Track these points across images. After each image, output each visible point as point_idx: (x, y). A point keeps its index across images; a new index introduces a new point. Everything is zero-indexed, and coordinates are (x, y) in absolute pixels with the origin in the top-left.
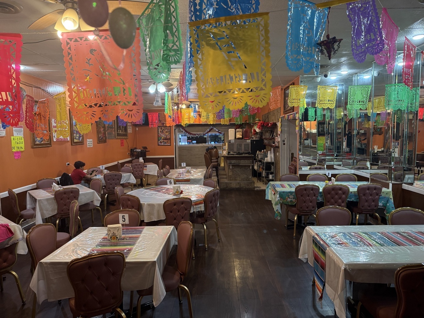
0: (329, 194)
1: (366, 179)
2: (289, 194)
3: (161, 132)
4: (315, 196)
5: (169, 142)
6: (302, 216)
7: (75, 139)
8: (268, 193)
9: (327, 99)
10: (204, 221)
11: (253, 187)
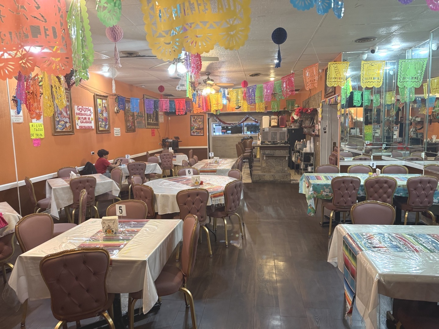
0: (372, 187)
1: (419, 171)
2: (324, 187)
3: (193, 121)
4: (354, 189)
5: (202, 132)
6: (341, 212)
7: (101, 127)
8: (302, 187)
9: (373, 77)
10: (225, 216)
11: (289, 180)
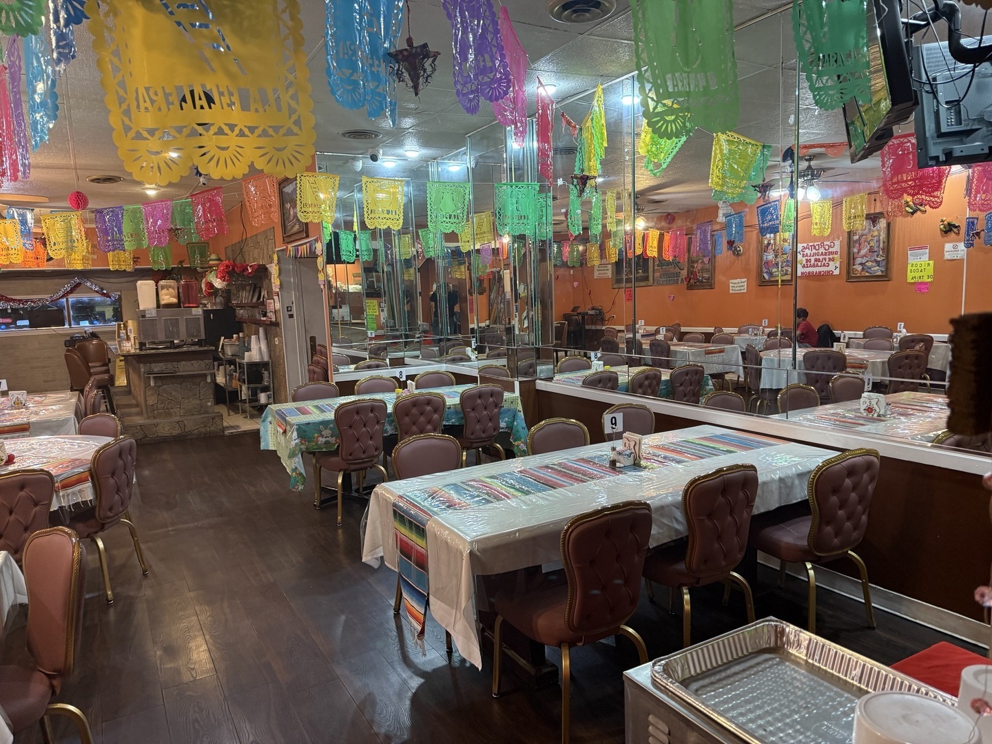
0: (407, 415)
2: (321, 426)
4: (378, 423)
6: (353, 473)
8: (267, 435)
9: (385, 209)
10: (94, 530)
11: (220, 427)
